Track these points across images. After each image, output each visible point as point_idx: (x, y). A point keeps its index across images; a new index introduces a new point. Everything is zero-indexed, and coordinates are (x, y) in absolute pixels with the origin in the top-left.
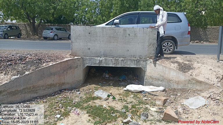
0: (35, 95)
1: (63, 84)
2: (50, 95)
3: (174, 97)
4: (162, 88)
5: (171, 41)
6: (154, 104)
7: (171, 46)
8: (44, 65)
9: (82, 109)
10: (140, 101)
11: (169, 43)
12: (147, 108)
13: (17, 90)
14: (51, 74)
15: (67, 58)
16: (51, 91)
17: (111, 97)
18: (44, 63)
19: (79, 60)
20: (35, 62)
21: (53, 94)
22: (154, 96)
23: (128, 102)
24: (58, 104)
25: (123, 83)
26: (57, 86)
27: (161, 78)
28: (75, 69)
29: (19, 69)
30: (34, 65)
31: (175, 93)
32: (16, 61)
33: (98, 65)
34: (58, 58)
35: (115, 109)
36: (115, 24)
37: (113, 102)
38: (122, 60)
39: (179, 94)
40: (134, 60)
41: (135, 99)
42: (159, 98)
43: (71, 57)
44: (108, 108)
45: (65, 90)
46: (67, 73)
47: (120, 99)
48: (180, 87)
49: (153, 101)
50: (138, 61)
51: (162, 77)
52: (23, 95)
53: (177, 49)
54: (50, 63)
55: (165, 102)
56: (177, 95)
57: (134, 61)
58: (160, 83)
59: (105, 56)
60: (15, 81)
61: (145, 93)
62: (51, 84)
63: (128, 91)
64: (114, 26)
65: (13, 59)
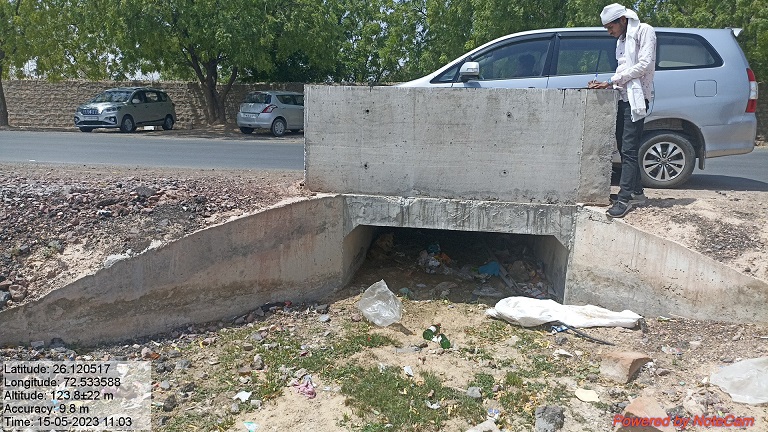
0: (182, 320)
1: (276, 285)
2: (231, 322)
3: (677, 351)
4: (629, 316)
5: (679, 138)
6: (593, 376)
7: (679, 157)
8: (213, 218)
9: (329, 375)
10: (541, 360)
11: (672, 146)
12: (564, 387)
13: (123, 301)
14: (235, 251)
15: (288, 196)
16: (233, 307)
17: (435, 339)
18: (212, 212)
19: (329, 206)
20: (185, 208)
21: (241, 319)
22: (595, 344)
23: (495, 362)
24: (250, 353)
25: (486, 291)
26: (255, 290)
27: (629, 279)
28: (318, 237)
29: (133, 230)
30: (181, 221)
31: (682, 337)
32: (125, 205)
33: (394, 224)
34: (259, 196)
35: (444, 385)
36: (466, 78)
37: (441, 358)
38: (480, 208)
39: (695, 343)
40: (527, 208)
41: (523, 352)
42: (617, 353)
43: (303, 195)
44: (419, 379)
45: (282, 305)
46: (288, 247)
47: (468, 347)
48: (701, 316)
49: (591, 363)
50: (542, 213)
51: (632, 275)
52: (141, 319)
53: (701, 167)
54: (231, 213)
55: (636, 369)
56: (686, 345)
57: (528, 211)
58: (625, 295)
59: (422, 190)
60: (116, 269)
61: (563, 331)
62: (235, 283)
63: (501, 318)
64: (461, 85)
65: (118, 197)
